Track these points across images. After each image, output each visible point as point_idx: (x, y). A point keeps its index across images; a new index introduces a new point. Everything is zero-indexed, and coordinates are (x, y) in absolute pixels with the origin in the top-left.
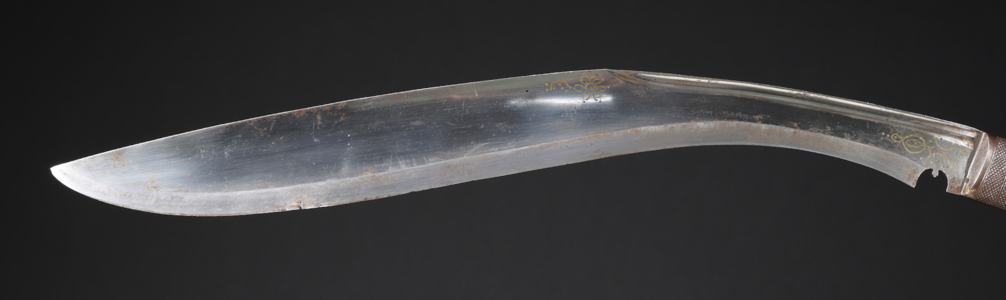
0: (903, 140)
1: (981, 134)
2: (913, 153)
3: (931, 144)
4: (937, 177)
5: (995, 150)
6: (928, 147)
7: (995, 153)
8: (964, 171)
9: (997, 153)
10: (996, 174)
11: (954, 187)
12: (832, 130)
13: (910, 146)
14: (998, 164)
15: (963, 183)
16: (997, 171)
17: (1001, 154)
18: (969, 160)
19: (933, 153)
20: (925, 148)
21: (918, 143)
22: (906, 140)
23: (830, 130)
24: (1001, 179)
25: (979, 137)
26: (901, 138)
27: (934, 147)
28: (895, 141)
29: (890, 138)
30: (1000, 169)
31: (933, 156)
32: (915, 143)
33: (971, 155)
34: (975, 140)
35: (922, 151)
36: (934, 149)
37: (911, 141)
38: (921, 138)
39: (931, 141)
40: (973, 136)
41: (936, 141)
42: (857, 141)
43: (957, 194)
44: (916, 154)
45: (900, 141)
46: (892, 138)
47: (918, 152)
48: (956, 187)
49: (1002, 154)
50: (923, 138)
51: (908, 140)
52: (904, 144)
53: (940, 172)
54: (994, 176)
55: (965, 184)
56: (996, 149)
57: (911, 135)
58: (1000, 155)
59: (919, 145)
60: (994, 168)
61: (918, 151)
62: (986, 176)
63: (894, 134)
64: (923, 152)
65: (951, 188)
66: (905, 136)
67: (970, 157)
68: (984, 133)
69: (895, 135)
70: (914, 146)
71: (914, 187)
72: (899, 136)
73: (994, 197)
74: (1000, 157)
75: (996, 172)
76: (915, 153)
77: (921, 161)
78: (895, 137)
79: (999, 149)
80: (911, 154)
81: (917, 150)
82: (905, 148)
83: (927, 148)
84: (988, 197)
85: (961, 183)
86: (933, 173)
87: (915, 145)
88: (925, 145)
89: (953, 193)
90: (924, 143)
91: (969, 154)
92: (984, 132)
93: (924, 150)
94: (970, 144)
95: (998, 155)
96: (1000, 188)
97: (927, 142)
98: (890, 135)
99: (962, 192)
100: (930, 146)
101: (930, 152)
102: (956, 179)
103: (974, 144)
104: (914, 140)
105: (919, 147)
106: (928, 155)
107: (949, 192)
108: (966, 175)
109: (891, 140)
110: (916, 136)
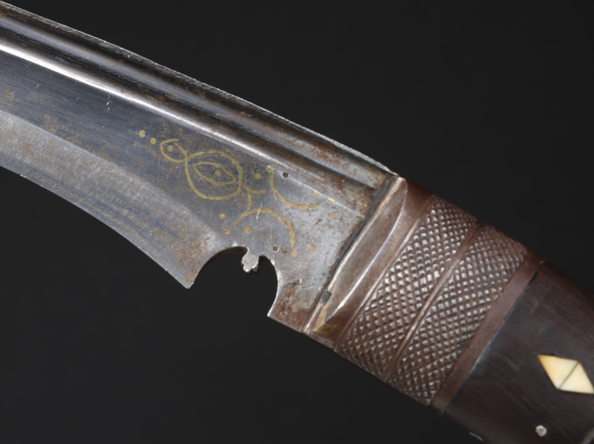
0: (186, 160)
1: (393, 180)
2: (205, 197)
3: (258, 182)
4: (252, 271)
5: (415, 226)
6: (248, 189)
7: (413, 235)
8: (327, 271)
9: (419, 235)
10: (402, 292)
11: (290, 309)
12: (18, 100)
13: (202, 177)
14: (413, 265)
15: (317, 301)
16: (407, 283)
17: (427, 239)
18: (346, 242)
19: (258, 207)
20: (239, 190)
21: (223, 174)
22: (195, 160)
23: (12, 98)
24: (412, 308)
25: (385, 188)
26: (185, 152)
27: (264, 192)
28: (168, 158)
29: (156, 147)
30: (415, 279)
31: (254, 215)
32: (218, 173)
33: (353, 230)
34: (374, 194)
35: (231, 196)
36: (263, 196)
37: (209, 166)
38: (234, 162)
39: (258, 176)
40: (371, 184)
41: (272, 177)
42: (70, 141)
43: (295, 328)
44: (211, 202)
45: (179, 161)
46: (162, 148)
47: (218, 198)
48: (294, 310)
49: (432, 240)
50: (241, 165)
51: (200, 163)
52: (187, 171)
53: (263, 261)
54: (395, 295)
55: (320, 305)
56: (420, 226)
57: (211, 152)
58: (425, 242)
59: (224, 180)
60: (400, 275)
61: (218, 194)
62: (372, 294)
63: (169, 141)
64: (232, 199)
65: (283, 309)
66: (196, 149)
67: (351, 236)
68: (400, 180)
69: (170, 144)
70: (211, 180)
71: (188, 285)
72: (180, 148)
73: (386, 355)
74: (422, 247)
75: (401, 287)
76: (212, 198)
77: (221, 221)
78: (170, 148)
79: (425, 226)
80: (200, 199)
81: (218, 192)
82: (189, 179)
83: (244, 191)
84: (370, 352)
85: (311, 302)
86: (243, 258)
87: (216, 179)
88: (240, 182)
89: (285, 323)
90: (240, 176)
91: (350, 227)
92: (402, 176)
93: (234, 194)
94: (359, 203)
95: (420, 241)
96: (407, 332)
97: (248, 176)
98: (160, 139)
99: (308, 325)
100: (254, 188)
101: (250, 204)
102: (299, 288)
103: (369, 205)
104: (217, 165)
105: (223, 184)
106: (242, 211)
107: (274, 317)
108: (328, 283)
109: (159, 153)
110: (223, 154)
